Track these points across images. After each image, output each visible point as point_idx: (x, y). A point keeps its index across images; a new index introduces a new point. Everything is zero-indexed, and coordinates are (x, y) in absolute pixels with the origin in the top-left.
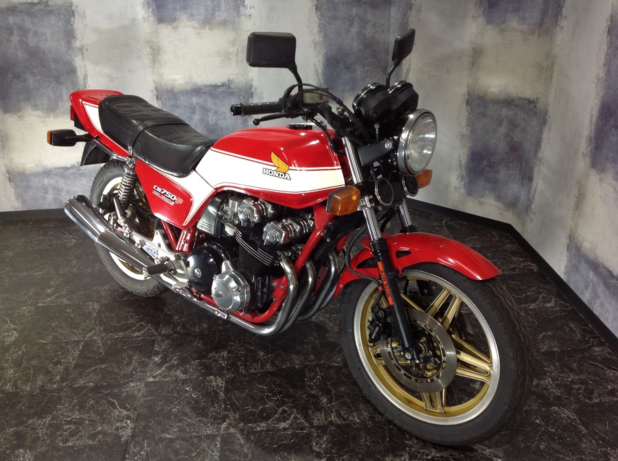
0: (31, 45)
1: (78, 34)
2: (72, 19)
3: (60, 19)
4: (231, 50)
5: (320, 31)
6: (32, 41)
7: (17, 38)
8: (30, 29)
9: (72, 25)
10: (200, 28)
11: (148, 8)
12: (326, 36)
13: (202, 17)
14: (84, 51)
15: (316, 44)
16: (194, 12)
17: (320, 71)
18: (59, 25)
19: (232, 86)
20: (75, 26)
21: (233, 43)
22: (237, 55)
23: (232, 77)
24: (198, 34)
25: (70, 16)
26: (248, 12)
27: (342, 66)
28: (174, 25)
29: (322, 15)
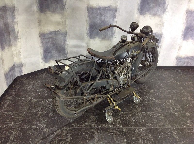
0: (102, 19)
1: (116, 17)
2: (116, 12)
3: (113, 12)
4: (159, 24)
5: (186, 20)
6: (103, 18)
7: (99, 17)
8: (103, 15)
9: (115, 14)
10: (152, 17)
11: (138, 10)
12: (187, 21)
13: (153, 14)
14: (117, 22)
15: (184, 23)
16: (151, 12)
17: (183, 31)
18: (112, 14)
19: (157, 34)
20: (116, 14)
21: (160, 22)
22: (160, 25)
23: (157, 31)
24: (151, 18)
25: (116, 11)
26: (166, 13)
27: (190, 30)
28: (145, 16)
29: (187, 15)
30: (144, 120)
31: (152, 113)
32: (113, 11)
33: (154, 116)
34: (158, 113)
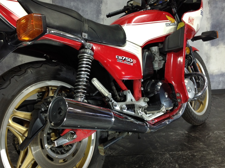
30: (178, 165)
31: (189, 151)
32: (96, 3)
33: (196, 155)
34: (200, 150)
